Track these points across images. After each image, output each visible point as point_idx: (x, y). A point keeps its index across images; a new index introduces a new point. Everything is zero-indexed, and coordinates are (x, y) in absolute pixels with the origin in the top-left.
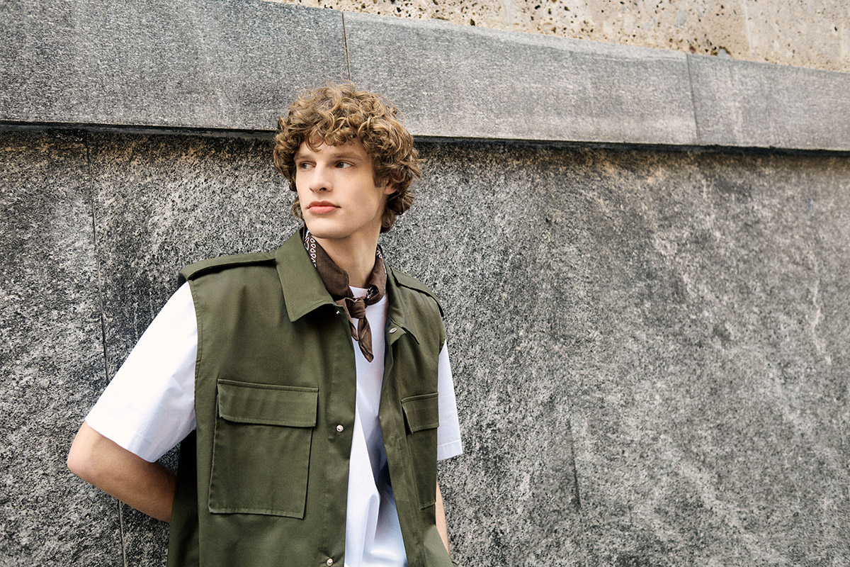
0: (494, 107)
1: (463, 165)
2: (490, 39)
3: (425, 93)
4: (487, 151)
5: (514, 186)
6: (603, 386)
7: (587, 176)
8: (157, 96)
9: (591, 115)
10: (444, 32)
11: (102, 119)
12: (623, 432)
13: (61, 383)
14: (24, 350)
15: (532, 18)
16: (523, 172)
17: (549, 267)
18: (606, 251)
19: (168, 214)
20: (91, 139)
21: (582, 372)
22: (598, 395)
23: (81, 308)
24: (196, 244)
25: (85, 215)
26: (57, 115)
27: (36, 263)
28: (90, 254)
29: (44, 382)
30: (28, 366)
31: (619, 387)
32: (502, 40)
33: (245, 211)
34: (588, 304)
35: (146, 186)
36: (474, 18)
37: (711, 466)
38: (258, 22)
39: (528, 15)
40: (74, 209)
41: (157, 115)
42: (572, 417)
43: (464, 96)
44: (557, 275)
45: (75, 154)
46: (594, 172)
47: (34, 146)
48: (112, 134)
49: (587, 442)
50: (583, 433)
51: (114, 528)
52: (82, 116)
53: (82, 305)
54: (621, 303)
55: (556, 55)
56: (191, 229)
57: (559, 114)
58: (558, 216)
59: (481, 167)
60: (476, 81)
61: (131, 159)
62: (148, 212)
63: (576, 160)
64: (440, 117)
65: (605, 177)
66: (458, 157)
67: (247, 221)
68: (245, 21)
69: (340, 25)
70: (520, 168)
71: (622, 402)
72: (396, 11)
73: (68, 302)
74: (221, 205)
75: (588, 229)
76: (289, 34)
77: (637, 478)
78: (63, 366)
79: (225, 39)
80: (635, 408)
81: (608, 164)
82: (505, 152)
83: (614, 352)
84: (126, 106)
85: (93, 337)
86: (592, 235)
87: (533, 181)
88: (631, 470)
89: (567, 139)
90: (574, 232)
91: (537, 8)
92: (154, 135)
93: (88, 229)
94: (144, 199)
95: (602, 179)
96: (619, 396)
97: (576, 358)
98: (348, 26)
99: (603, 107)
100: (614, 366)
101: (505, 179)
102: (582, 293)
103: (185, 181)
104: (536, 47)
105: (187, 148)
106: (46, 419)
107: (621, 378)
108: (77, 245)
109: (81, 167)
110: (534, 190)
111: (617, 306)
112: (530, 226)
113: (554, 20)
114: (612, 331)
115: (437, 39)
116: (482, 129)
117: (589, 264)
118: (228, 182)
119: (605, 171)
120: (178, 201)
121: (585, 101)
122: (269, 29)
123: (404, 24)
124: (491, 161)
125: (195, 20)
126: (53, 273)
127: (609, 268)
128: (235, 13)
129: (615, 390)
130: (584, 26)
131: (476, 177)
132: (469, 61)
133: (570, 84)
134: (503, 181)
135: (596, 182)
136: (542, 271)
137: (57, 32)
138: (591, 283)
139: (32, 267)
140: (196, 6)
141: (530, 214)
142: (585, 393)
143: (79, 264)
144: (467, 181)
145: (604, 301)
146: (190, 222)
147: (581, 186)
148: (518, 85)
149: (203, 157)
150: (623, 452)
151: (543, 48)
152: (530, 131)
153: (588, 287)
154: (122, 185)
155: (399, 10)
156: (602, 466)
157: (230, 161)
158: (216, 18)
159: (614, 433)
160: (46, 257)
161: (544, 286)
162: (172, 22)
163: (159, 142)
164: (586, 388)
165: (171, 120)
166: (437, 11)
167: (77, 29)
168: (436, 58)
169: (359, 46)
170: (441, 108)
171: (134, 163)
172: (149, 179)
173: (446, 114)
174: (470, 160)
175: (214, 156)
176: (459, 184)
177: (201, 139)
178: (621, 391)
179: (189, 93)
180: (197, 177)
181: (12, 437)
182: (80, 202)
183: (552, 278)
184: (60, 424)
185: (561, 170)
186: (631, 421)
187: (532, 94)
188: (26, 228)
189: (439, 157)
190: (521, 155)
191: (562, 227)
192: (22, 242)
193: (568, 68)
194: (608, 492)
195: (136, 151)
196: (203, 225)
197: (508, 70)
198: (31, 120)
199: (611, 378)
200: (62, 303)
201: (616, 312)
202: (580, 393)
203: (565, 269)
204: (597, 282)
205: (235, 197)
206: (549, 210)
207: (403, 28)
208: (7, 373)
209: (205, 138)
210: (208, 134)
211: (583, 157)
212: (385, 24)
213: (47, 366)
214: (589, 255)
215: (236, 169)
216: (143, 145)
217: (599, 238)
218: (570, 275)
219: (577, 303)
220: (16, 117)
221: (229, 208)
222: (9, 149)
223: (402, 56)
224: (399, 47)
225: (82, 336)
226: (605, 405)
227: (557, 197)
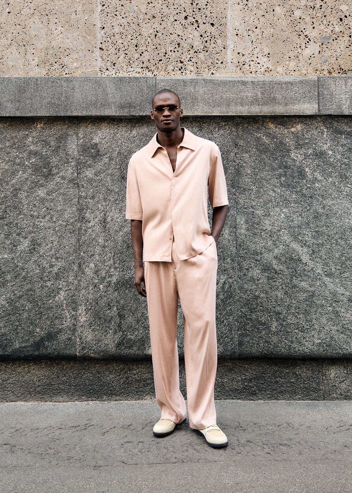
0: (212, 104)
1: (200, 125)
2: (214, 80)
3: (184, 101)
4: (211, 120)
5: (222, 132)
6: (254, 207)
7: (258, 128)
8: (95, 107)
9: (259, 105)
10: (195, 80)
11: (80, 114)
12: (262, 226)
13: (66, 182)
14: (58, 173)
15: (241, 69)
16: (227, 127)
17: (234, 161)
18: (264, 156)
19: (97, 140)
20: (79, 119)
21: (245, 201)
22: (251, 210)
23: (72, 164)
24: (105, 148)
25: (75, 140)
26: (69, 114)
27: (63, 152)
28: (76, 150)
29: (62, 182)
30: (59, 177)
31: (263, 209)
32: (220, 80)
33: (120, 139)
34: (252, 176)
35: (92, 132)
36: (213, 72)
37: (309, 246)
38: (127, 83)
39: (239, 67)
40: (73, 138)
41: (94, 113)
42: (237, 216)
43: (200, 101)
44: (238, 164)
45: (74, 124)
46: (262, 126)
47: (64, 122)
48: (84, 118)
49: (243, 226)
50: (242, 222)
51: (76, 221)
52: (75, 114)
53: (73, 163)
54: (269, 177)
55: (244, 83)
56: (103, 144)
57: (242, 105)
58: (241, 143)
59: (208, 125)
60: (206, 95)
61: (89, 125)
62: (92, 139)
63: (254, 122)
64: (189, 109)
65: (268, 128)
66: (199, 122)
67: (120, 142)
68: (123, 83)
69: (154, 81)
70: (225, 125)
71: (263, 214)
72: (181, 73)
73: (69, 162)
74: (113, 137)
75: (256, 148)
76: (137, 86)
77: (267, 243)
78: (67, 178)
79: (116, 89)
80: (270, 217)
81: (270, 123)
82: (219, 120)
83: (262, 195)
84: (86, 110)
85: (75, 172)
86: (258, 150)
87: (231, 130)
88: (264, 240)
89: (245, 115)
90: (248, 149)
91: (243, 65)
92: (95, 118)
93: (76, 143)
94: (91, 135)
95: (266, 129)
96: (262, 212)
97: (243, 195)
98: (157, 81)
99: (266, 101)
100: (261, 200)
101: (218, 129)
102: (249, 172)
103: (103, 130)
104: (235, 81)
105: (105, 121)
106: (62, 191)
107: (264, 205)
108: (73, 147)
109: (76, 127)
110: (231, 133)
111: (266, 178)
112: (227, 146)
113: (251, 69)
114: (262, 187)
115: (191, 82)
116: (206, 112)
117: (254, 161)
118: (116, 131)
119: (268, 126)
120: (100, 136)
121: (257, 100)
122: (130, 85)
123: (179, 79)
124: (213, 123)
125: (108, 85)
126: (66, 155)
127: (264, 163)
128: (120, 81)
129: (260, 209)
130: (267, 69)
131: (205, 128)
132: (204, 89)
133: (249, 94)
134: (217, 130)
135: (263, 130)
136: (231, 163)
137: (71, 92)
138: (254, 168)
139: (61, 152)
140: (109, 81)
141: (228, 142)
142: (245, 208)
143: (73, 152)
144: (201, 130)
145: (260, 176)
146: (103, 142)
147: (255, 132)
148: (224, 96)
149: (109, 124)
150: (261, 233)
151: (238, 81)
152: (228, 112)
153: (252, 170)
154: (85, 132)
155: (182, 73)
156: (250, 236)
157: (117, 125)
158: (114, 84)
159: (257, 225)
160: (65, 150)
161: (231, 168)
162: (101, 86)
163: (97, 119)
164: (246, 206)
165: (98, 114)
166: (198, 71)
167: (76, 91)
168: (190, 89)
169: (160, 88)
170: (190, 106)
171: (90, 126)
172: (93, 130)
173: (191, 108)
174: (204, 123)
175: (112, 123)
176: (198, 131)
177: (108, 118)
178: (263, 210)
179: (104, 106)
180: (107, 129)
181: (54, 194)
182: (74, 136)
183: (235, 165)
184: (65, 193)
185: (245, 126)
186: (267, 222)
187: (230, 99)
188: (61, 143)
189: (191, 122)
190: (227, 121)
191: (243, 147)
192: (60, 146)
193: (250, 88)
194: (251, 246)
195: (90, 122)
196: (107, 143)
197: (220, 91)
198: (62, 115)
199: (259, 205)
200: (68, 162)
201: (265, 180)
202: (243, 208)
203: (243, 162)
204: (258, 168)
205: (117, 135)
206: (237, 141)
207: (178, 80)
208: (54, 179)
209: (110, 118)
210: (111, 117)
211: (257, 121)
212: (171, 79)
213: (63, 178)
214: (255, 158)
215: (118, 127)
216: (92, 121)
217: (261, 152)
218: (244, 165)
219: (246, 175)
220: (59, 115)
221: (115, 138)
222: (58, 123)
223: (176, 89)
224: (176, 86)
225: (72, 171)
226: (255, 214)
227: (242, 136)
